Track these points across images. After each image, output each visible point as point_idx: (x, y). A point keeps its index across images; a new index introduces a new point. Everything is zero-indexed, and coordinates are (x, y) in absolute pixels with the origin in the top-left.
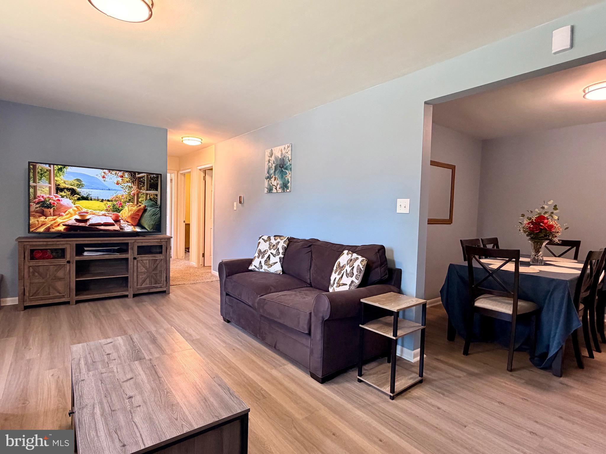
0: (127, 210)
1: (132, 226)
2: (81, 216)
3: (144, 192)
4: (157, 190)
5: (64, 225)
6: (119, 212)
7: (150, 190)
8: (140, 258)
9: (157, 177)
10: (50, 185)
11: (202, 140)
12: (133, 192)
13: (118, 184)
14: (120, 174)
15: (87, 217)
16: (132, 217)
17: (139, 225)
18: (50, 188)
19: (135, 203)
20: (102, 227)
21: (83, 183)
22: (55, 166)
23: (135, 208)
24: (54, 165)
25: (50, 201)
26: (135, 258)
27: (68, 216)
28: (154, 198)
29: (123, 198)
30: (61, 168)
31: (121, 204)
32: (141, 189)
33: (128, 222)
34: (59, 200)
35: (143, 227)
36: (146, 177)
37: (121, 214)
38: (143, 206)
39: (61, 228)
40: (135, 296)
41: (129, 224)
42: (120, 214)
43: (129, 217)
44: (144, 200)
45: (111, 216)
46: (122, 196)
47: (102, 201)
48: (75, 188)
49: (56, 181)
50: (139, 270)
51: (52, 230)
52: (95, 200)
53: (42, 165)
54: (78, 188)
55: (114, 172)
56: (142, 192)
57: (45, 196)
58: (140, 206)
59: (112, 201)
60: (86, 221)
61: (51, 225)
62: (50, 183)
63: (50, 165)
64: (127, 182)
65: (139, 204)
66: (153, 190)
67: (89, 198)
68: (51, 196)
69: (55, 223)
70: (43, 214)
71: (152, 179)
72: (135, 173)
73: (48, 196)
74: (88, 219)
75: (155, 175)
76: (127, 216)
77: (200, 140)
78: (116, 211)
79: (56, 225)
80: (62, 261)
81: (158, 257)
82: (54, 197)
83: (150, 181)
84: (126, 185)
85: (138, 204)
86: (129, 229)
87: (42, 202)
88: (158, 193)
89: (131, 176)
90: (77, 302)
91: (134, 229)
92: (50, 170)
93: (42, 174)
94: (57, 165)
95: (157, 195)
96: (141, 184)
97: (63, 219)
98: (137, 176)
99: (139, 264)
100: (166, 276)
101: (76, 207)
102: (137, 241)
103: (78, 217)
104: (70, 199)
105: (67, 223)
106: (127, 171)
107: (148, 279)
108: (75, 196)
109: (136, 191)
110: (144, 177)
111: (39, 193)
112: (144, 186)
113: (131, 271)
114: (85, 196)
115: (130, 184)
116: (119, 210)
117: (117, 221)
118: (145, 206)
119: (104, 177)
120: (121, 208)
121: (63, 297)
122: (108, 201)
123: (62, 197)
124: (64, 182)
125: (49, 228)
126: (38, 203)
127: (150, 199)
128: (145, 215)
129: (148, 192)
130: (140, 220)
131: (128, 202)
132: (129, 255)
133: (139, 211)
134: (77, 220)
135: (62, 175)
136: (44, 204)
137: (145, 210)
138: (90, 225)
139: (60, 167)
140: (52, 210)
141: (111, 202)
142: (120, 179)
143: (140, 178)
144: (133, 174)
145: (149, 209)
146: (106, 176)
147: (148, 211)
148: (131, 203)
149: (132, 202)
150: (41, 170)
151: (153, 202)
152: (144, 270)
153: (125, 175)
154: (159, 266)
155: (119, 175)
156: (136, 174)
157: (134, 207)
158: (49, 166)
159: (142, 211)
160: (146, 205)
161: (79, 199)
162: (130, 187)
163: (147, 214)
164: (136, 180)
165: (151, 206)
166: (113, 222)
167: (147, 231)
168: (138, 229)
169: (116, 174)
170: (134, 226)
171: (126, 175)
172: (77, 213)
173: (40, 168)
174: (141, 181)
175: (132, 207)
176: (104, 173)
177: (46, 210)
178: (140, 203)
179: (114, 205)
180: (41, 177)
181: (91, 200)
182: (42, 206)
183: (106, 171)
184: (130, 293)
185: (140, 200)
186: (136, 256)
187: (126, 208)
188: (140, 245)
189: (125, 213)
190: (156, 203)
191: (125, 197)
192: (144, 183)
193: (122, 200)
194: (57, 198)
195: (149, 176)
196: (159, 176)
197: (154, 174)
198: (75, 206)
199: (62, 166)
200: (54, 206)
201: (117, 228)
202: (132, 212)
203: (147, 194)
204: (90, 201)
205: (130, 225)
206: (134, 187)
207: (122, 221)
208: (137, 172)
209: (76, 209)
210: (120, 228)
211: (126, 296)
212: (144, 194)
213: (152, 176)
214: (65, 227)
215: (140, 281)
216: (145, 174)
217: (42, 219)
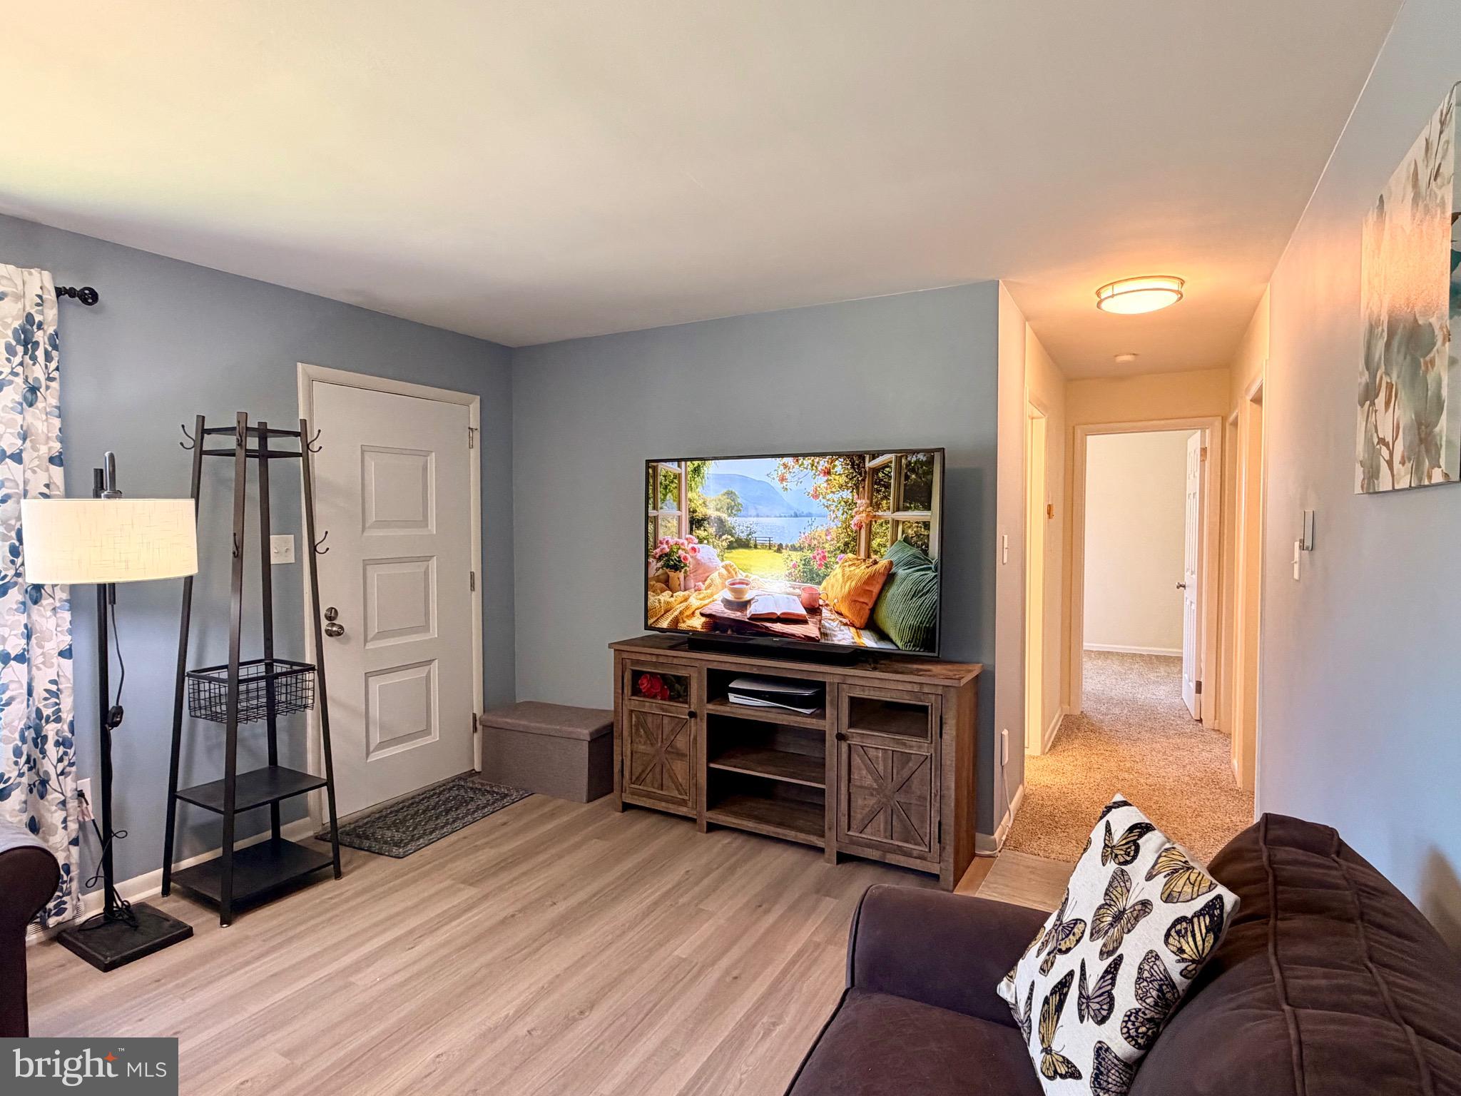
0: (840, 576)
1: (852, 630)
2: (735, 591)
3: (889, 515)
4: (928, 507)
5: (702, 615)
6: (820, 583)
7: (906, 509)
8: (857, 736)
9: (930, 462)
10: (679, 513)
11: (1182, 282)
12: (856, 520)
13: (816, 496)
14: (823, 463)
15: (747, 597)
16: (854, 598)
17: (872, 625)
18: (679, 518)
19: (862, 555)
20: (778, 627)
21: (739, 500)
22: (689, 463)
23: (862, 571)
24: (686, 460)
25: (680, 551)
26: (841, 737)
27: (709, 591)
28: (918, 535)
29: (829, 538)
30: (699, 466)
31: (824, 557)
32: (878, 506)
33: (840, 614)
34: (694, 549)
35: (883, 636)
36: (893, 465)
37: (825, 589)
38: (883, 563)
39: (697, 623)
40: (843, 858)
41: (844, 621)
42: (820, 589)
43: (844, 598)
44: (888, 544)
45: (799, 596)
46: (828, 532)
47: (780, 549)
48: (724, 516)
49: (690, 501)
50: (855, 776)
51: (682, 626)
52: (763, 547)
53: (667, 464)
54: (729, 516)
55: (807, 461)
56: (880, 517)
57: (672, 542)
58: (875, 563)
59: (801, 549)
60: (744, 605)
61: (681, 613)
62: (679, 509)
63: (679, 460)
64: (841, 487)
65: (874, 557)
66: (916, 508)
67: (752, 543)
68: (681, 541)
69: (687, 608)
70: (667, 584)
71: (913, 471)
72: (861, 457)
73: (676, 539)
74: (749, 602)
75: (921, 457)
76: (840, 596)
77: (1174, 285)
78: (812, 579)
79: (689, 612)
80: (681, 710)
81: (911, 747)
82: (686, 542)
83: (907, 477)
84: (836, 497)
85: (869, 556)
86: (845, 637)
87: (666, 555)
88: (933, 516)
89: (853, 467)
90: (712, 828)
91: (857, 640)
92: (680, 474)
93: (666, 488)
94: (692, 460)
95: (927, 525)
96: (878, 491)
97: (701, 599)
98: (870, 464)
99: (856, 760)
100: (940, 823)
101: (726, 567)
102: (850, 681)
103: (730, 596)
104: (714, 547)
105: (707, 611)
106: (839, 455)
107: (881, 816)
108: (724, 537)
109: (864, 515)
110: (887, 465)
111: (661, 537)
112: (886, 498)
113: (831, 774)
114: (743, 536)
115: (847, 494)
116: (818, 575)
117: (814, 610)
118: (891, 563)
119: (783, 479)
120: (823, 569)
121: (683, 803)
122: (794, 548)
123: (701, 541)
124: (704, 503)
125: (676, 621)
126: (659, 559)
127: (906, 540)
128: (889, 594)
129: (901, 515)
130: (873, 611)
131: (843, 552)
132: (828, 725)
133: (871, 579)
134: (728, 603)
135: (700, 487)
136: (668, 560)
137: (890, 578)
138: (755, 618)
139: (696, 463)
140: (681, 575)
141: (799, 553)
142: (821, 481)
143: (875, 471)
144: (856, 460)
145: (901, 572)
146: (787, 476)
147: (898, 580)
148: (851, 555)
149: (853, 552)
150: (665, 476)
151: (915, 550)
152: (869, 781)
153: (835, 466)
154: (916, 781)
155: (819, 468)
156: (864, 459)
157: (858, 566)
158: (679, 466)
159: (881, 580)
160: (894, 559)
161: (731, 547)
162: (850, 505)
163: (895, 591)
164: (864, 480)
165: (909, 564)
166: (803, 612)
167: (895, 648)
168: (868, 641)
169: (813, 465)
170: (857, 628)
171: (839, 466)
172: (727, 583)
173: (663, 472)
174: (879, 482)
175: (853, 568)
176: (785, 466)
177: (672, 574)
178: (876, 552)
179: (807, 563)
180: (665, 495)
181: (756, 547)
182: (668, 566)
183: (789, 461)
184: (831, 845)
185: (875, 544)
186: (844, 729)
187: (837, 570)
188: (858, 694)
189: (833, 586)
190: (925, 552)
191: (834, 535)
192: (887, 486)
193: (827, 546)
194: (691, 545)
195: (903, 461)
196: (937, 456)
197: (918, 452)
198: (724, 563)
199: (700, 462)
200: (686, 565)
201: (811, 630)
202: (854, 583)
203: (897, 523)
204: (755, 551)
205: (846, 624)
206: (859, 502)
207: (825, 613)
208: (867, 453)
209: (724, 572)
210: (821, 633)
211: (821, 850)
212: (887, 522)
213: (914, 459)
214: (703, 619)
215: (858, 816)
216: (892, 456)
217: (665, 596)
